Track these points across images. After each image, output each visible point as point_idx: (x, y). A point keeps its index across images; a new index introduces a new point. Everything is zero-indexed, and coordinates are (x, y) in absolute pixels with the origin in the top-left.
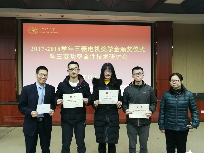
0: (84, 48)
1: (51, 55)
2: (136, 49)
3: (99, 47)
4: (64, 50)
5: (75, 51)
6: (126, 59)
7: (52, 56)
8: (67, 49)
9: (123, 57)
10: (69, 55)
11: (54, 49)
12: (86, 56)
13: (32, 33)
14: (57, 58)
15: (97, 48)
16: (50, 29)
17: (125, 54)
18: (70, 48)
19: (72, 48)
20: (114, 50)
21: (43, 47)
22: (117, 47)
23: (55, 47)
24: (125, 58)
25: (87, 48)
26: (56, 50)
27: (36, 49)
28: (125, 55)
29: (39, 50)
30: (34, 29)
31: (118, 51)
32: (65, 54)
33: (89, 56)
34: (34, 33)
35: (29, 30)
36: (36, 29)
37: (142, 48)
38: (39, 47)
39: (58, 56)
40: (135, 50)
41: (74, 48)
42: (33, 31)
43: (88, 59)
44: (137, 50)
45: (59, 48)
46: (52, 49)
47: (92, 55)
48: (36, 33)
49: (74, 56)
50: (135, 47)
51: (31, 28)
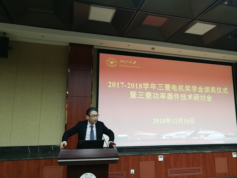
0: (167, 86)
1: (132, 93)
2: (220, 89)
3: (183, 86)
4: (146, 87)
5: (158, 89)
6: (211, 100)
7: (133, 95)
8: (150, 86)
9: (208, 98)
10: (152, 94)
11: (135, 85)
12: (170, 96)
13: (110, 66)
14: (138, 97)
15: (180, 87)
16: (131, 62)
17: (209, 95)
18: (152, 85)
19: (154, 85)
20: (198, 90)
21: (123, 83)
22: (200, 86)
23: (137, 84)
24: (209, 100)
25: (171, 86)
26: (137, 88)
27: (114, 84)
28: (209, 97)
29: (118, 87)
30: (112, 61)
31: (202, 92)
32: (147, 93)
33: (173, 96)
34: (112, 66)
35: (107, 62)
36: (115, 61)
37: (225, 89)
38: (118, 83)
39: (139, 95)
40: (219, 91)
41: (157, 86)
42: (112, 63)
43: (172, 99)
44: (220, 91)
45: (140, 86)
46: (133, 86)
47: (176, 95)
48: (115, 66)
49: (157, 95)
50: (219, 88)
51: (109, 60)
